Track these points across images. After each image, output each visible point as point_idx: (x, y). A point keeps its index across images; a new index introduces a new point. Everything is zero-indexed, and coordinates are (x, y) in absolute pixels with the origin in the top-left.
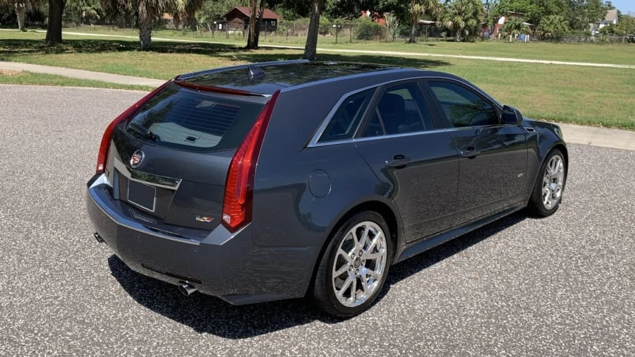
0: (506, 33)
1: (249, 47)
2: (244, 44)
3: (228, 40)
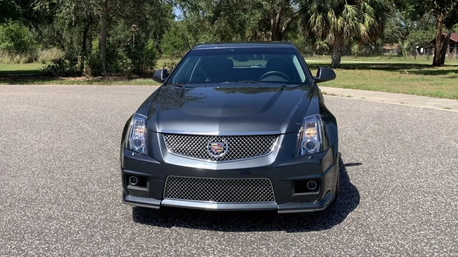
1: (434, 65)
2: (431, 63)
3: (428, 61)
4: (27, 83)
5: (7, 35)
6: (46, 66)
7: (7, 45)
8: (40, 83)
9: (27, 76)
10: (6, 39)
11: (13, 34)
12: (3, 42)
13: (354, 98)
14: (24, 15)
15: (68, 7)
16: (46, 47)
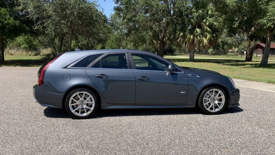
1: (246, 61)
4: (31, 66)
5: (25, 41)
6: (42, 57)
7: (25, 46)
8: (37, 66)
9: (31, 62)
10: (24, 43)
11: (28, 40)
12: (23, 44)
14: (30, 31)
15: (51, 28)
16: (46, 47)
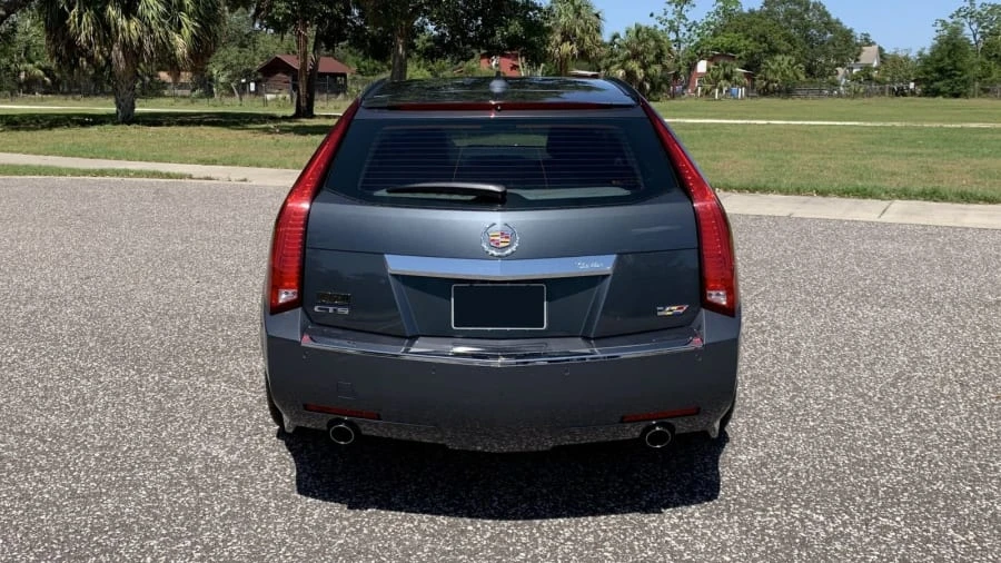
0: (709, 86)
1: (299, 115)
2: (291, 112)
3: (266, 108)
13: (254, 183)
